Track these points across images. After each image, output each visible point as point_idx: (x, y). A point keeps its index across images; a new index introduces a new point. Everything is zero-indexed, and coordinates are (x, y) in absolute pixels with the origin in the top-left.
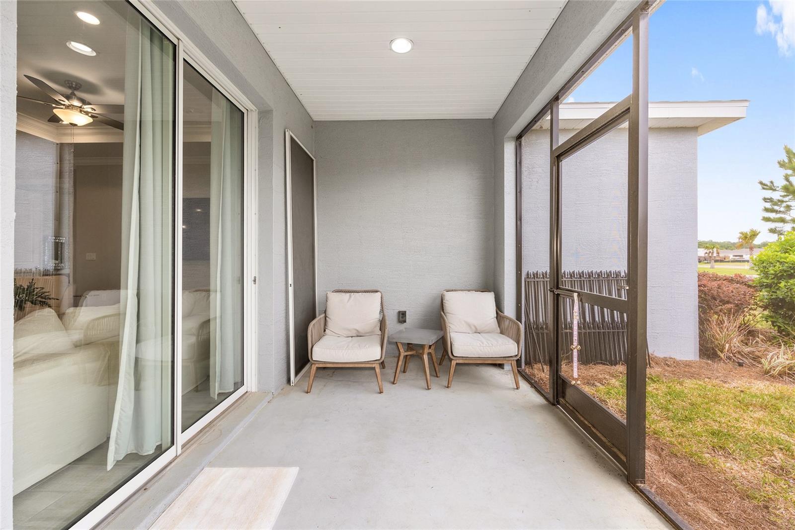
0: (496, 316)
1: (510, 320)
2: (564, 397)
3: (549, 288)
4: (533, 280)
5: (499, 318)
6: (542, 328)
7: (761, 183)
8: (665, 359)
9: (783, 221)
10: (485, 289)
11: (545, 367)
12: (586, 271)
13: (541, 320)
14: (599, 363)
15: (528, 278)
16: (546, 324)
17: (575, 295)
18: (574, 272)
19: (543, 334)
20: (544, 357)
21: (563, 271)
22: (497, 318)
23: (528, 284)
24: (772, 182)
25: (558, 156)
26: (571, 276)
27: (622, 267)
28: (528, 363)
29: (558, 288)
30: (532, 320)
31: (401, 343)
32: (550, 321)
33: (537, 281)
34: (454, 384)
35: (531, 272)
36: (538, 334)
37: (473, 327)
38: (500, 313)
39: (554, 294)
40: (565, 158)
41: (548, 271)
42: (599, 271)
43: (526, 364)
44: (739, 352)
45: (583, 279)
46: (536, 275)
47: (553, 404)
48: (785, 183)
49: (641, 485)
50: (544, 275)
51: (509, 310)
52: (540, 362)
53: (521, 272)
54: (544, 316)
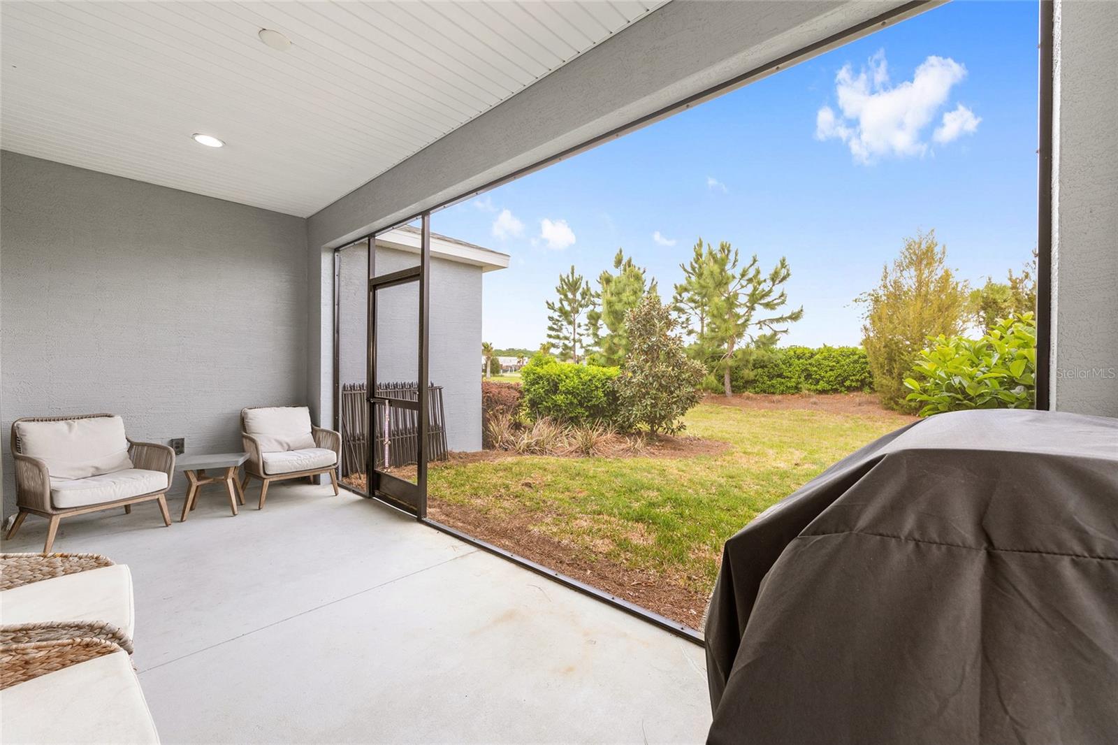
0: (311, 430)
1: (327, 432)
2: (378, 489)
3: (365, 398)
4: (350, 392)
5: (314, 433)
6: (359, 439)
7: (547, 303)
8: (460, 453)
9: (558, 337)
10: (296, 403)
11: (362, 476)
12: (399, 382)
13: (358, 432)
14: (409, 464)
15: (345, 390)
16: (363, 435)
17: (387, 401)
18: (389, 384)
19: (359, 445)
20: (361, 465)
21: (378, 383)
22: (312, 433)
23: (345, 396)
24: (553, 304)
25: (375, 285)
26: (386, 387)
27: (415, 380)
28: (345, 475)
29: (374, 397)
30: (349, 434)
31: (192, 471)
32: (366, 431)
33: (354, 394)
34: (265, 507)
35: (348, 384)
36: (354, 445)
37: (285, 445)
38: (315, 427)
39: (370, 402)
40: (380, 288)
41: (366, 383)
42: (410, 382)
43: (343, 476)
44: (507, 441)
45: (397, 389)
46: (353, 387)
47: (370, 498)
48: (560, 305)
49: (424, 519)
50: (361, 387)
51: (326, 422)
52: (357, 471)
53: (338, 386)
54: (361, 428)
